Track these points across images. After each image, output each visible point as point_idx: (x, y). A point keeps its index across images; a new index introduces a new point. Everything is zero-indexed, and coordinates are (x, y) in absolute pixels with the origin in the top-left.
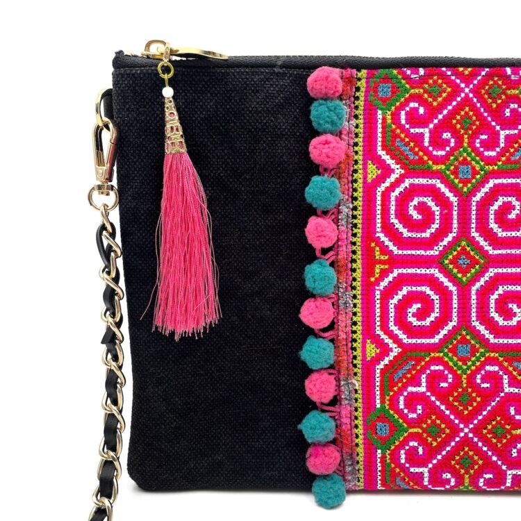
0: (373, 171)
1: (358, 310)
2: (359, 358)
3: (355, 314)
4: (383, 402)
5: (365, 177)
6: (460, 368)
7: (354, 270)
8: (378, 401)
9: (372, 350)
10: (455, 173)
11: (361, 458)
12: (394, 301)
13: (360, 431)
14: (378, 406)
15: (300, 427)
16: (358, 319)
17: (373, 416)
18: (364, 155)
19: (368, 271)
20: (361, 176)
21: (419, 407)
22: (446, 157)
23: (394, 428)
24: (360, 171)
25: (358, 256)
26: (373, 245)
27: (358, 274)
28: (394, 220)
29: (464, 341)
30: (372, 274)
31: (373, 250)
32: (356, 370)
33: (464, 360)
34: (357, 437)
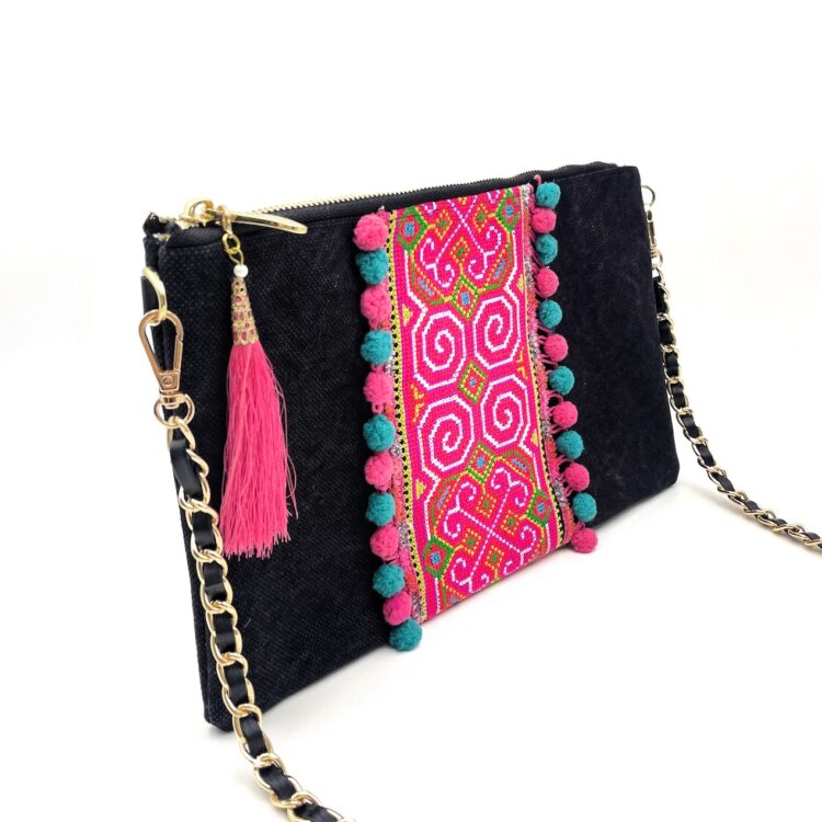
0: (407, 313)
1: (407, 454)
2: (410, 500)
3: (404, 459)
4: (432, 533)
5: (402, 321)
6: (480, 479)
7: (398, 416)
8: (429, 534)
9: (420, 487)
10: (459, 301)
11: (423, 594)
12: (432, 436)
13: (419, 568)
14: (429, 538)
15: (376, 587)
16: (408, 463)
17: (427, 549)
18: (398, 299)
19: (410, 414)
20: (398, 321)
21: (458, 526)
22: (451, 288)
23: (444, 553)
24: (397, 316)
25: (401, 401)
26: (412, 386)
27: (402, 420)
28: (426, 359)
29: (481, 454)
30: (414, 415)
31: (412, 392)
32: (407, 512)
33: (481, 471)
34: (418, 574)
